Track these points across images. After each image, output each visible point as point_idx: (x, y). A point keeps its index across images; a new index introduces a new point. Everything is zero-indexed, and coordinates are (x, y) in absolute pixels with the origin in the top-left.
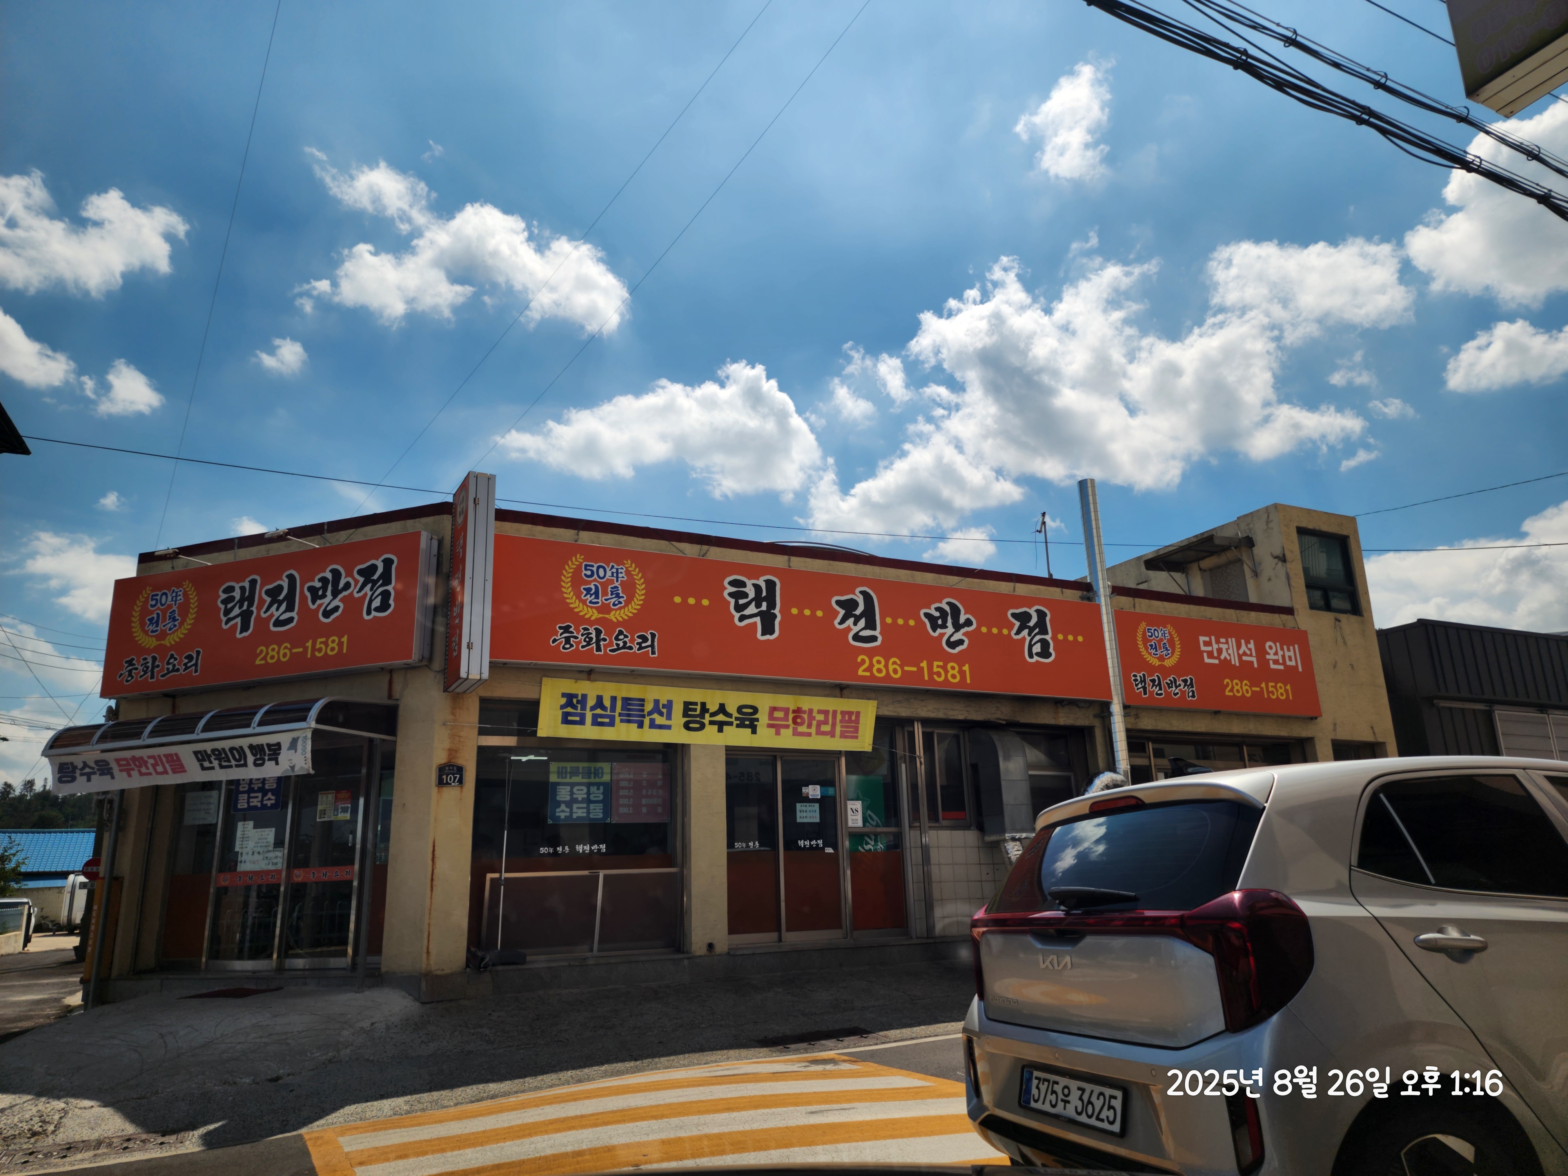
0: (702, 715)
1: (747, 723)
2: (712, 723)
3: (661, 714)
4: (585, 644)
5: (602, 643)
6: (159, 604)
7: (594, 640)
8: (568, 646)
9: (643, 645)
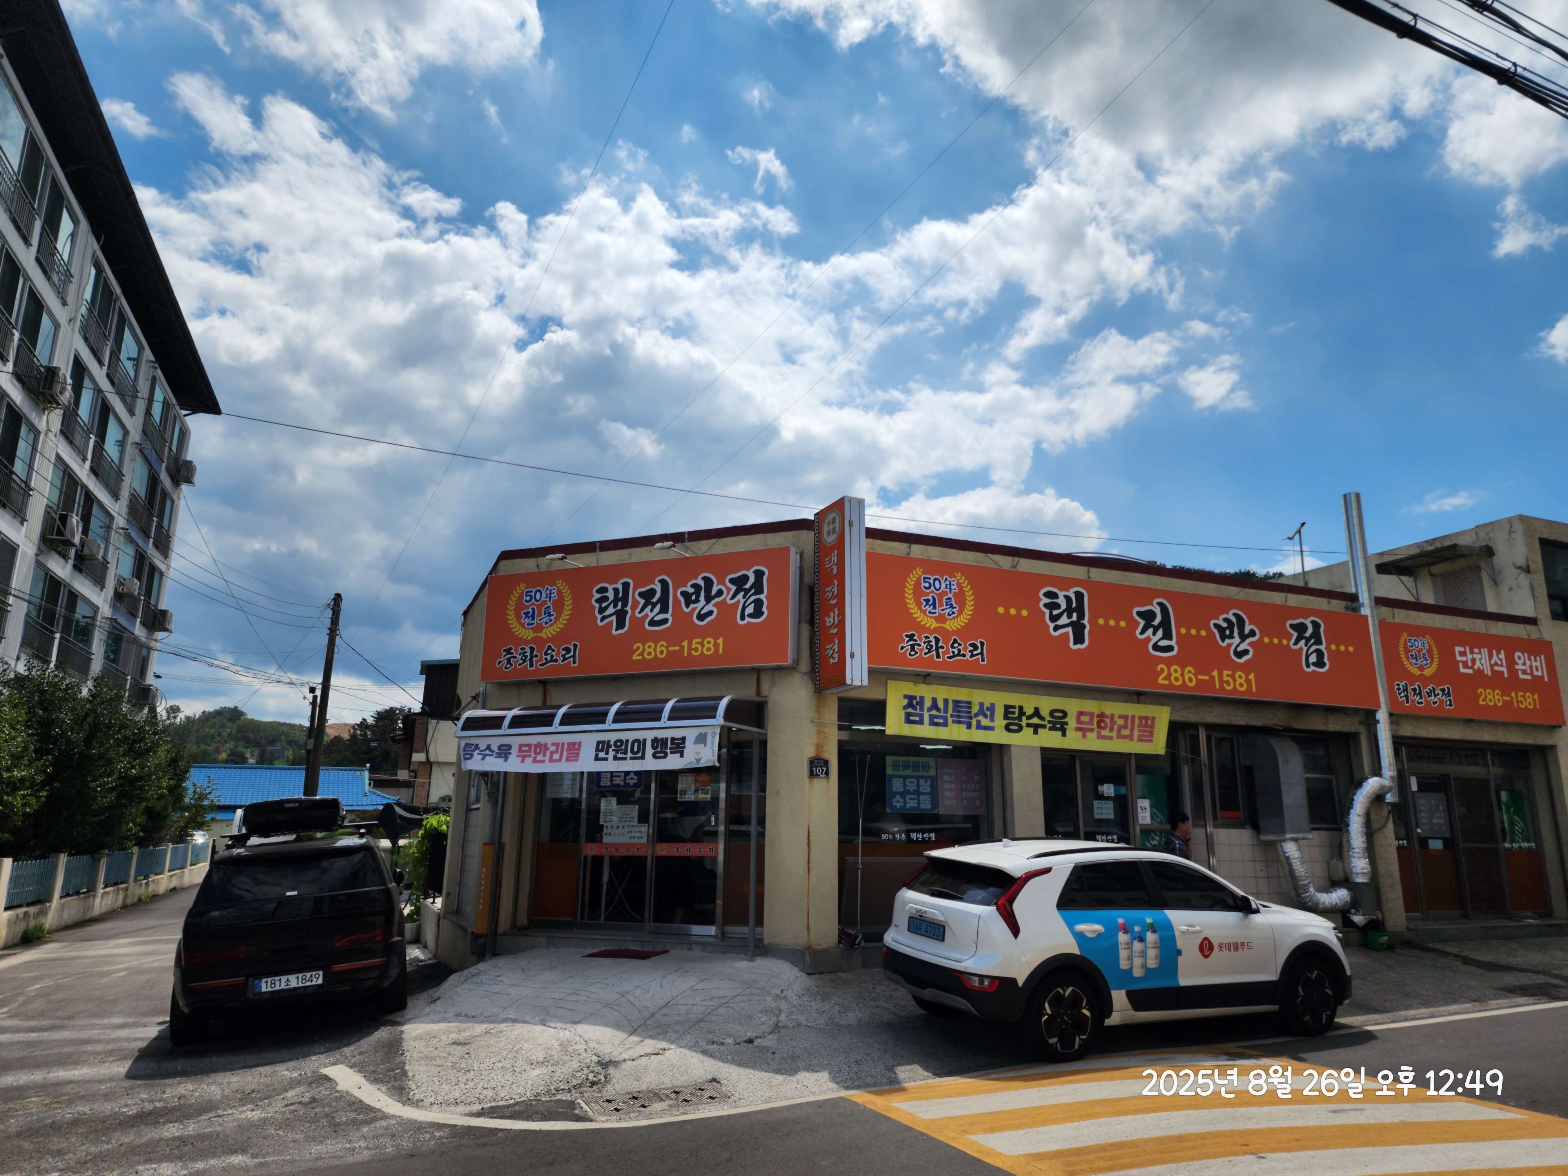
0: (1020, 719)
1: (1058, 726)
2: (1028, 725)
3: (985, 716)
4: (926, 651)
5: (941, 650)
6: (533, 600)
7: (934, 648)
8: (913, 653)
9: (975, 653)
